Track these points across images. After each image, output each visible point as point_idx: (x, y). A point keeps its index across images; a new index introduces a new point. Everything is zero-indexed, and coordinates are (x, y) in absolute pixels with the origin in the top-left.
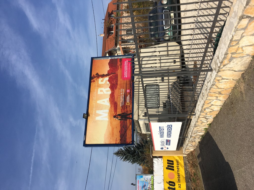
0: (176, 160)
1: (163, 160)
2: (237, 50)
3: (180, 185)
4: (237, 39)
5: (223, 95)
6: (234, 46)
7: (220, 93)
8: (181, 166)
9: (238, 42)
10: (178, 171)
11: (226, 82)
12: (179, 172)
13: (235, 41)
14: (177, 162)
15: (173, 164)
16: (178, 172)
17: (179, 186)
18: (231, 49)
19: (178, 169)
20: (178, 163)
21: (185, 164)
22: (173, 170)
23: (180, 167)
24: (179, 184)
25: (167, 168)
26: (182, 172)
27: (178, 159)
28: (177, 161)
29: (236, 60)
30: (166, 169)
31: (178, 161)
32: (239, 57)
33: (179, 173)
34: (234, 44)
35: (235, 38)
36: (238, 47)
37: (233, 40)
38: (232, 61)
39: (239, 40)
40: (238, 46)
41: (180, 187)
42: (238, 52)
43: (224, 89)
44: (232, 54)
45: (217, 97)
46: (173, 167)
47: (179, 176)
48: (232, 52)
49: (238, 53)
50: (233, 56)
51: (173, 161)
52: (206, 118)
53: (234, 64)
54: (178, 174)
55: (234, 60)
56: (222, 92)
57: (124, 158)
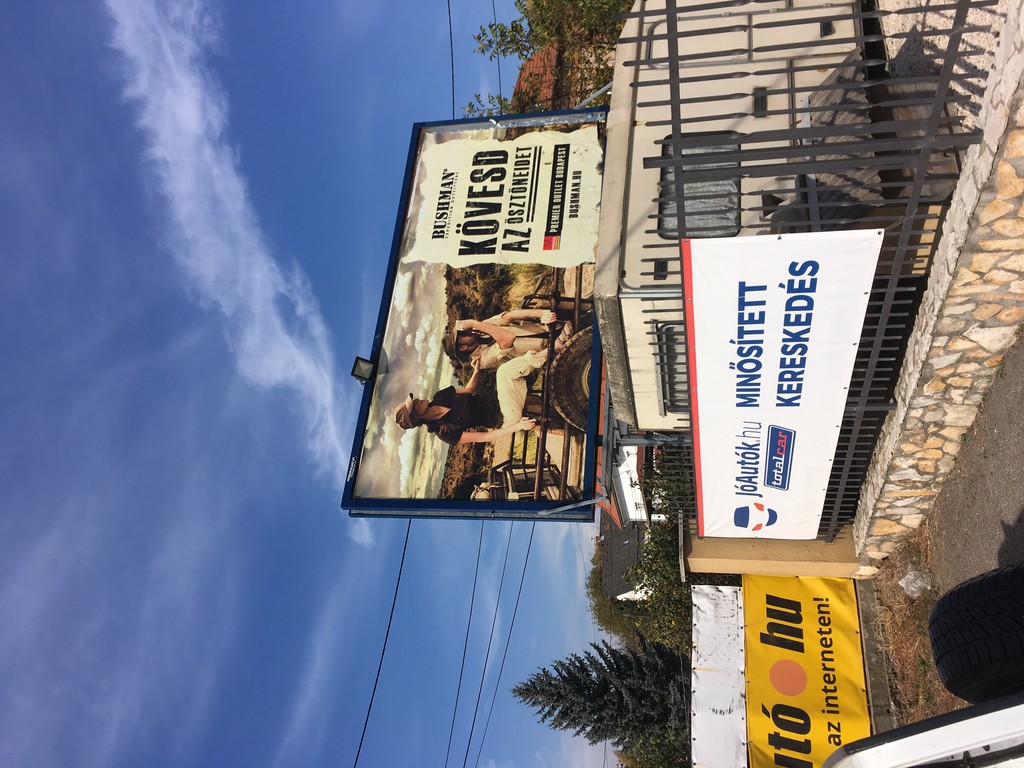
0: (815, 599)
1: (744, 594)
3: (838, 730)
8: (846, 630)
10: (826, 656)
12: (832, 660)
14: (820, 612)
15: (798, 619)
16: (824, 659)
17: (834, 732)
19: (826, 644)
20: (828, 613)
21: (866, 618)
22: (799, 648)
23: (837, 636)
24: (830, 724)
25: (764, 639)
26: (850, 663)
27: (824, 592)
28: (822, 607)
30: (762, 641)
31: (824, 602)
33: (829, 664)
41: (838, 736)
46: (799, 633)
47: (829, 682)
51: (796, 606)
54: (825, 669)
57: (556, 712)
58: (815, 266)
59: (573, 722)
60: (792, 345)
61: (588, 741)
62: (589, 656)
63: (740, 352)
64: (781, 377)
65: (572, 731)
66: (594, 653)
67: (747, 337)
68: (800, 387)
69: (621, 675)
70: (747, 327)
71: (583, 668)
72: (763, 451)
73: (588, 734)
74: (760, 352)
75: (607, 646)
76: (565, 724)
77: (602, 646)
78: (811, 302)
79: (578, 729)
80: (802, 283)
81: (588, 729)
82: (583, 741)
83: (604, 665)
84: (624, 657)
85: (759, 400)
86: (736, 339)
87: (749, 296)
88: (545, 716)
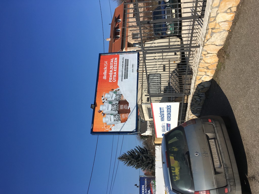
2: (215, 25)
4: (213, 15)
5: (210, 70)
6: (212, 22)
7: (208, 68)
9: (215, 19)
11: (211, 56)
13: (213, 17)
18: (211, 25)
29: (216, 35)
32: (218, 32)
34: (212, 21)
35: (212, 15)
36: (216, 23)
37: (211, 16)
38: (213, 36)
39: (216, 17)
40: (216, 21)
42: (216, 27)
43: (210, 63)
44: (212, 29)
45: (206, 72)
48: (212, 28)
49: (216, 29)
50: (213, 31)
52: (199, 96)
53: (215, 39)
55: (214, 35)
56: (210, 67)
57: (128, 163)
58: (171, 106)
59: (132, 164)
60: (168, 114)
61: (135, 169)
62: (135, 149)
63: (161, 115)
64: (167, 118)
65: (132, 166)
66: (136, 149)
67: (161, 113)
68: (170, 119)
69: (143, 153)
70: (161, 112)
71: (134, 152)
72: (166, 126)
73: (135, 167)
74: (164, 115)
75: (139, 147)
76: (130, 165)
77: (138, 147)
78: (171, 110)
79: (133, 166)
80: (169, 108)
81: (135, 166)
82: (134, 168)
83: (139, 151)
84: (143, 149)
85: (164, 120)
86: (160, 113)
87: (161, 109)
88: (125, 164)
